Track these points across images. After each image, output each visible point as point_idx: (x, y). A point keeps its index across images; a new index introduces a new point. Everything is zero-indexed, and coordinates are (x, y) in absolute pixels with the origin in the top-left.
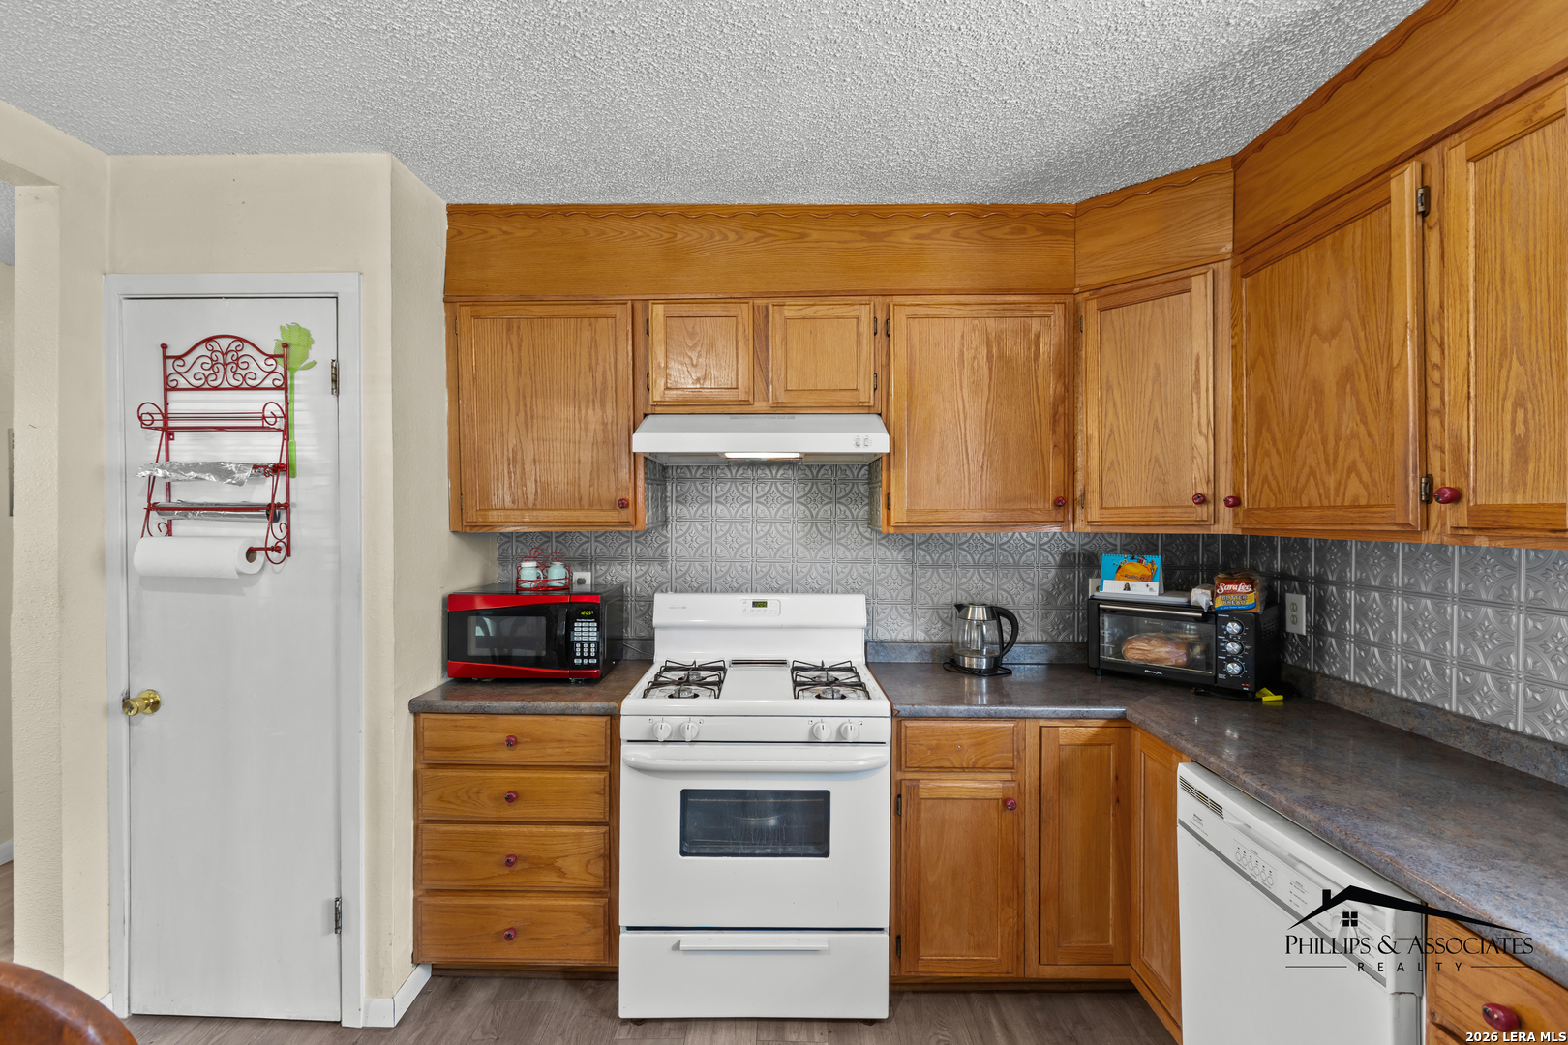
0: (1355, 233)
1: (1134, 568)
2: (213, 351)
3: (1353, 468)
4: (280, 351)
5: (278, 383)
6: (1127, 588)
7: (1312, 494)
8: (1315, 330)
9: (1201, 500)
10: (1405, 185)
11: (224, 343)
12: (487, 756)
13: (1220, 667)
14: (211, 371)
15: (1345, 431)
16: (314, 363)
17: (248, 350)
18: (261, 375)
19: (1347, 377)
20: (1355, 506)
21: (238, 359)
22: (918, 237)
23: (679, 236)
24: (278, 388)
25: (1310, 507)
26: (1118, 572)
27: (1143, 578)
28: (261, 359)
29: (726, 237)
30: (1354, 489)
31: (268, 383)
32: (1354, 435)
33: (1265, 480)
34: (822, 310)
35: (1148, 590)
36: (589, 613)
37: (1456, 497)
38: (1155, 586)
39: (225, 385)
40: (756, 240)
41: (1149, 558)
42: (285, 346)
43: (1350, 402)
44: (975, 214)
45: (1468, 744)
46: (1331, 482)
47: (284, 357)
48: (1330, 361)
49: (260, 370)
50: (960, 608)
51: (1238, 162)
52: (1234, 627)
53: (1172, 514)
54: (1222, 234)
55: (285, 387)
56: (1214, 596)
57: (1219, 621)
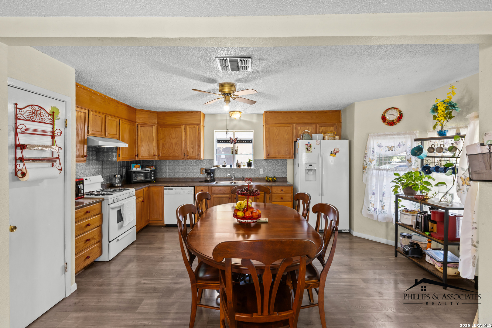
0: (177, 129)
1: (137, 166)
2: (33, 109)
3: (177, 152)
4: (51, 113)
5: (51, 122)
6: (137, 169)
7: (171, 155)
8: (172, 137)
9: (154, 155)
10: (183, 127)
11: (37, 108)
12: (82, 218)
13: (151, 178)
14: (32, 115)
16: (59, 119)
17: (43, 111)
18: (47, 119)
19: (176, 143)
20: (177, 156)
21: (41, 113)
22: (122, 108)
23: (92, 97)
24: (51, 124)
25: (171, 156)
26: (135, 167)
27: (138, 167)
28: (47, 115)
29: (99, 100)
30: (177, 154)
31: (48, 122)
32: (177, 149)
33: (164, 153)
34: (113, 119)
35: (139, 169)
36: (82, 183)
37: (188, 155)
38: (140, 168)
39: (36, 120)
40: (103, 102)
41: (139, 164)
42: (53, 112)
43: (176, 146)
44: (128, 106)
45: (177, 180)
46: (174, 154)
47: (53, 115)
48: (174, 141)
49: (46, 118)
50: (115, 176)
51: (158, 113)
52: (153, 172)
53: (151, 157)
54: (155, 121)
55: (53, 124)
56: (150, 168)
57: (150, 172)
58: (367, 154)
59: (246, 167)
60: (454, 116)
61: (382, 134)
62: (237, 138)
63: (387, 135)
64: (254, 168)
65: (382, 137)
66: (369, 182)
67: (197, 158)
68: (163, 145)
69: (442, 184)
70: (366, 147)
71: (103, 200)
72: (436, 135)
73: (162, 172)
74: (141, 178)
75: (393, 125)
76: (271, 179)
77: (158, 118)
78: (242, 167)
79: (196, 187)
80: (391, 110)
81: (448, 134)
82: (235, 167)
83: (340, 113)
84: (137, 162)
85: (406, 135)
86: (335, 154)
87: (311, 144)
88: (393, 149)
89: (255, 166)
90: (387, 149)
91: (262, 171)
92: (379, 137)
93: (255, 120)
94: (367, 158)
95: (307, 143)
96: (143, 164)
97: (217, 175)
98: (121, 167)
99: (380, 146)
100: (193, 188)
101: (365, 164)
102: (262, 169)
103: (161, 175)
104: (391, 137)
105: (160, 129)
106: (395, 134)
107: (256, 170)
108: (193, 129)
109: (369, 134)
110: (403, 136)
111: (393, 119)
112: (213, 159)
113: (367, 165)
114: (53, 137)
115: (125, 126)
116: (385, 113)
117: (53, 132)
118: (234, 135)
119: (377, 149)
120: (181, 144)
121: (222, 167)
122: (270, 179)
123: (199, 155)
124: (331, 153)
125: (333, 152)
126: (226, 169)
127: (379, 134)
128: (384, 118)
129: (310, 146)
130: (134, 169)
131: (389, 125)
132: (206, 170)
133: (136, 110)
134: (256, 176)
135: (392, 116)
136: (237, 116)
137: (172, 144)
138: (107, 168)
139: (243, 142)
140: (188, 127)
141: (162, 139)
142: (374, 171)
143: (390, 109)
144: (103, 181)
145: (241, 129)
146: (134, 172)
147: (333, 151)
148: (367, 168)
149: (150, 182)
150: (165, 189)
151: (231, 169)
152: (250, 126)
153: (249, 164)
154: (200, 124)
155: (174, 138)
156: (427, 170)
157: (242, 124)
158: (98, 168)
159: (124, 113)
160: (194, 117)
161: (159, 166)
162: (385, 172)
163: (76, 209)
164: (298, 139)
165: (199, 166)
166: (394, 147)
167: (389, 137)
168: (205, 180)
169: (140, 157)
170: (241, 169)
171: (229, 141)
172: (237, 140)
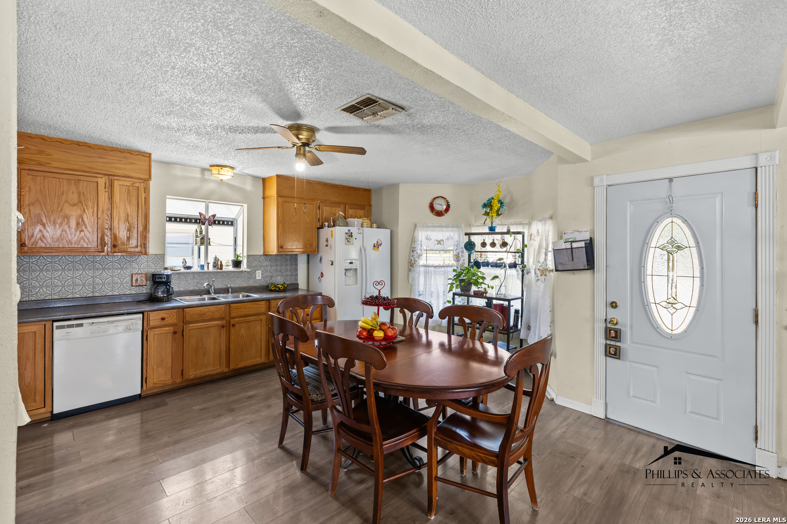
0: (82, 184)
3: (81, 238)
8: (66, 202)
10: (101, 181)
15: (78, 229)
20: (82, 247)
32: (81, 231)
37: (115, 246)
43: (80, 223)
46: (73, 241)
58: (415, 248)
59: (231, 268)
60: (501, 214)
61: (431, 225)
62: (214, 216)
63: (436, 227)
64: (246, 270)
65: (431, 229)
66: (417, 281)
67: (139, 251)
69: (496, 277)
70: (413, 240)
72: (487, 231)
75: (441, 216)
76: (282, 288)
78: (225, 269)
79: (146, 314)
80: (439, 199)
81: (497, 231)
82: (211, 268)
83: (370, 193)
85: (454, 228)
86: (378, 247)
87: (352, 233)
88: (442, 243)
89: (248, 266)
90: (436, 243)
91: (260, 275)
92: (428, 229)
93: (248, 186)
94: (415, 252)
95: (347, 232)
97: (175, 286)
99: (428, 239)
100: (141, 316)
101: (413, 260)
102: (260, 271)
104: (440, 229)
106: (443, 227)
107: (251, 274)
108: (131, 188)
109: (418, 225)
110: (451, 229)
111: (441, 209)
112: (164, 255)
113: (415, 261)
116: (433, 201)
118: (207, 208)
119: (424, 242)
121: (183, 270)
122: (280, 286)
123: (146, 244)
124: (374, 246)
125: (376, 245)
126: (193, 273)
127: (428, 225)
128: (432, 207)
129: (351, 235)
131: (437, 216)
132: (153, 276)
134: (251, 283)
135: (440, 206)
136: (226, 175)
139: (221, 222)
140: (116, 184)
142: (422, 269)
143: (438, 197)
145: (224, 200)
147: (376, 243)
148: (414, 266)
150: (60, 327)
151: (203, 272)
152: (242, 196)
153: (237, 264)
154: (147, 180)
156: (478, 265)
157: (226, 191)
160: (132, 163)
162: (433, 269)
164: (326, 224)
165: (126, 268)
166: (443, 240)
167: (438, 229)
168: (151, 297)
170: (224, 272)
171: (200, 220)
172: (215, 219)
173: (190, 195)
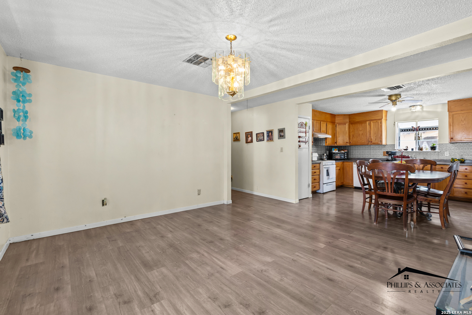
0: (363, 124)
1: (335, 149)
7: (359, 142)
8: (359, 130)
9: (347, 143)
10: (368, 123)
11: (302, 123)
13: (344, 157)
14: (301, 126)
15: (362, 138)
16: (308, 126)
19: (362, 134)
20: (363, 143)
22: (328, 116)
26: (334, 150)
29: (318, 114)
30: (363, 141)
32: (363, 138)
33: (354, 141)
34: (324, 123)
35: (337, 151)
37: (371, 142)
40: (320, 114)
42: (306, 124)
43: (363, 136)
44: (331, 114)
46: (361, 141)
48: (361, 133)
49: (304, 126)
50: (323, 154)
51: (349, 115)
52: (346, 154)
53: (344, 144)
54: (348, 120)
55: (306, 128)
56: (344, 151)
57: (344, 154)
62: (419, 127)
64: (438, 151)
67: (379, 144)
68: (353, 136)
71: (320, 163)
73: (352, 154)
74: (338, 157)
77: (350, 118)
78: (424, 150)
82: (417, 150)
84: (336, 147)
89: (440, 150)
91: (448, 154)
93: (440, 109)
96: (340, 148)
98: (326, 150)
102: (448, 152)
103: (351, 156)
105: (351, 125)
107: (441, 153)
108: (376, 123)
112: (395, 145)
114: (306, 133)
115: (330, 126)
117: (306, 132)
118: (417, 124)
120: (367, 134)
121: (404, 151)
122: (456, 160)
123: (381, 141)
126: (407, 152)
130: (334, 151)
132: (387, 152)
133: (335, 115)
136: (418, 108)
137: (359, 134)
138: (319, 150)
140: (372, 122)
141: (352, 132)
144: (318, 156)
145: (424, 119)
146: (334, 153)
149: (344, 159)
150: (354, 164)
151: (413, 152)
152: (434, 115)
153: (433, 148)
154: (381, 119)
155: (361, 131)
157: (425, 114)
158: (316, 150)
159: (329, 118)
160: (377, 115)
161: (350, 150)
163: (312, 164)
165: (382, 150)
168: (387, 159)
169: (338, 144)
170: (424, 152)
171: (412, 129)
172: (420, 128)
173: (406, 120)
